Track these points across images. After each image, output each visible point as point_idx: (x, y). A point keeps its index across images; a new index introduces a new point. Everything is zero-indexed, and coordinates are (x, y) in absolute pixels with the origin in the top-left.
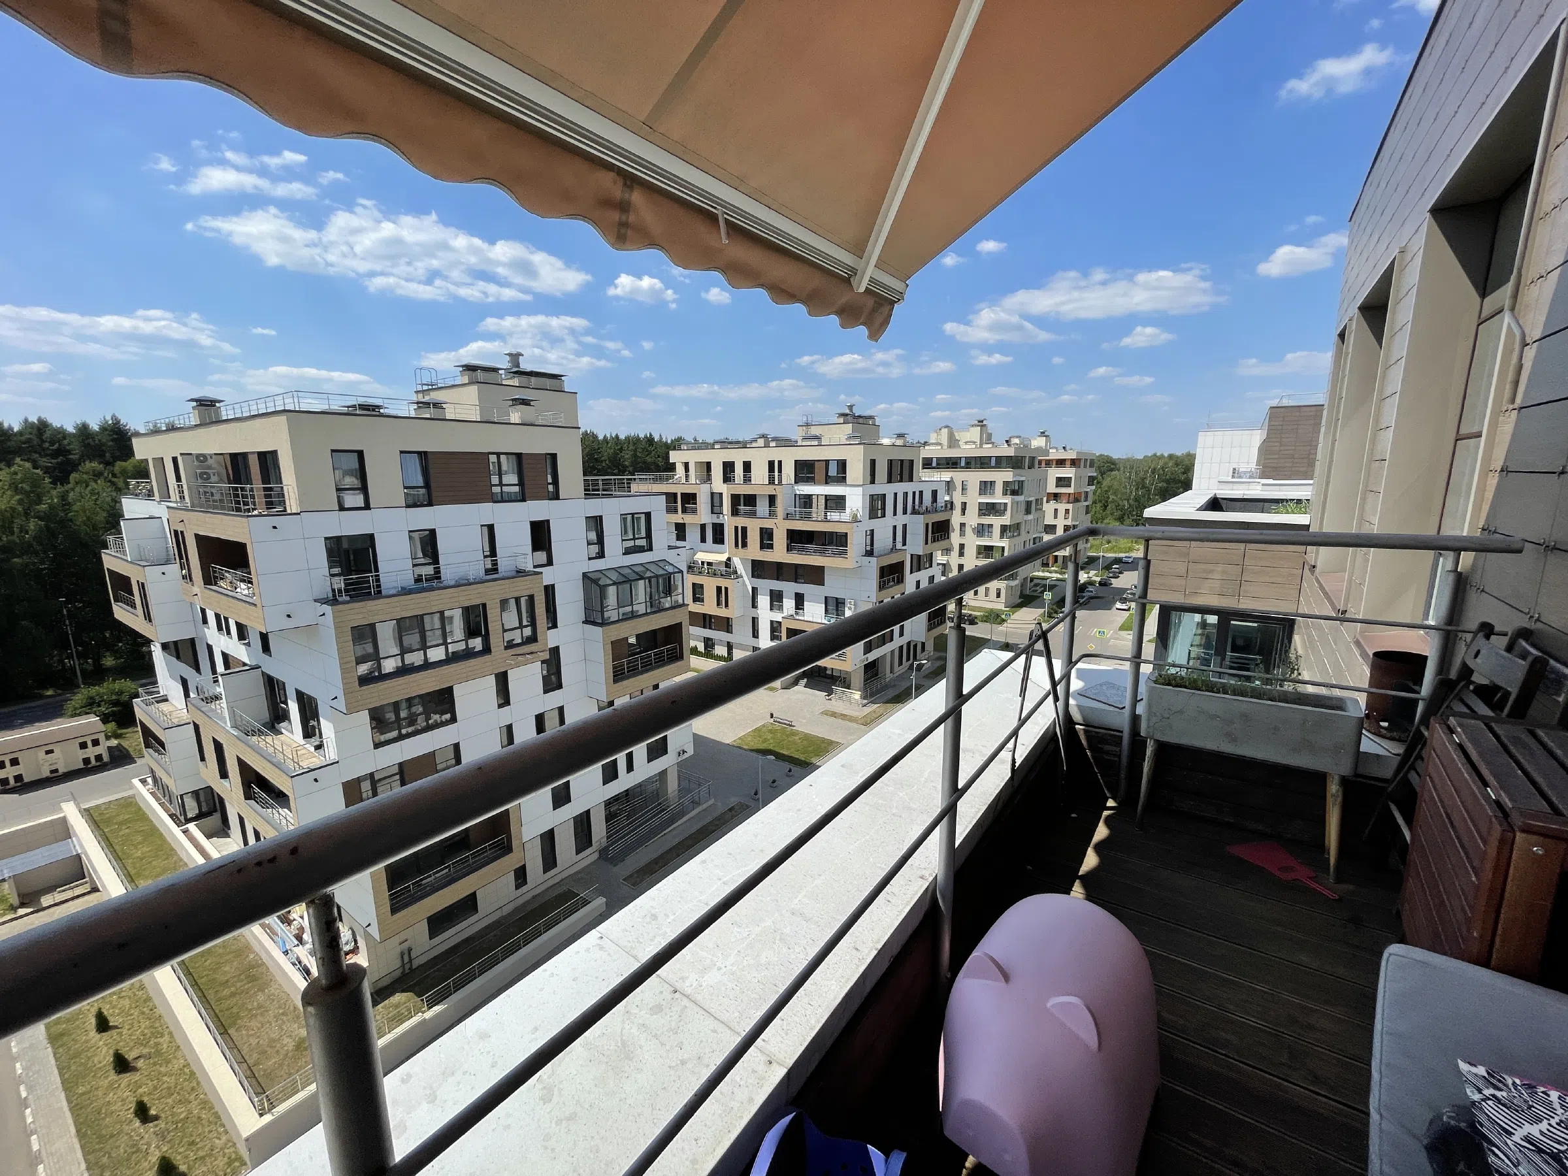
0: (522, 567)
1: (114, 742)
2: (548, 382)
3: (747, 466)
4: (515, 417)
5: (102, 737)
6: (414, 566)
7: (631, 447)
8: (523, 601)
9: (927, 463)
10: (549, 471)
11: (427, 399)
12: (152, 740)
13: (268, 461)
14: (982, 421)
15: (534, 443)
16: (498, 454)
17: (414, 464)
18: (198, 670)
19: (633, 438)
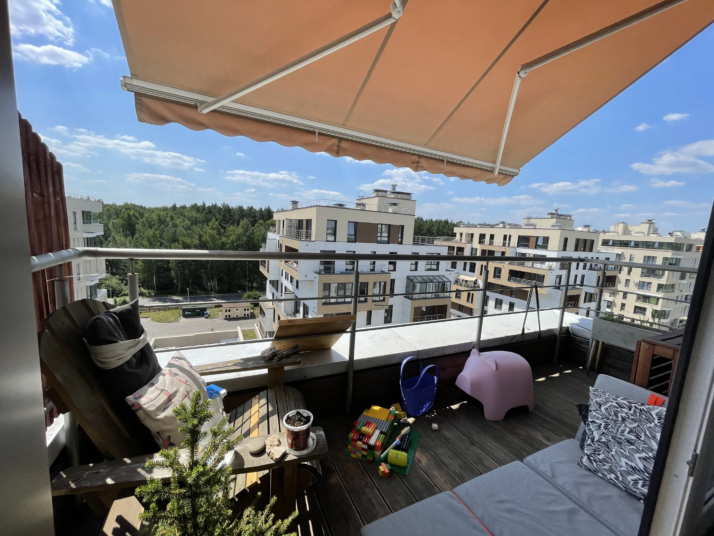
0: (384, 270)
1: (252, 311)
2: (406, 196)
3: (492, 237)
4: (390, 210)
5: (249, 308)
6: (346, 264)
7: (437, 225)
8: (383, 284)
9: (605, 243)
10: (400, 232)
11: (360, 202)
12: (262, 312)
13: (309, 222)
14: (651, 221)
15: (396, 221)
16: (382, 224)
17: (352, 226)
18: (277, 291)
19: (439, 221)
